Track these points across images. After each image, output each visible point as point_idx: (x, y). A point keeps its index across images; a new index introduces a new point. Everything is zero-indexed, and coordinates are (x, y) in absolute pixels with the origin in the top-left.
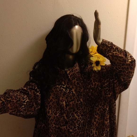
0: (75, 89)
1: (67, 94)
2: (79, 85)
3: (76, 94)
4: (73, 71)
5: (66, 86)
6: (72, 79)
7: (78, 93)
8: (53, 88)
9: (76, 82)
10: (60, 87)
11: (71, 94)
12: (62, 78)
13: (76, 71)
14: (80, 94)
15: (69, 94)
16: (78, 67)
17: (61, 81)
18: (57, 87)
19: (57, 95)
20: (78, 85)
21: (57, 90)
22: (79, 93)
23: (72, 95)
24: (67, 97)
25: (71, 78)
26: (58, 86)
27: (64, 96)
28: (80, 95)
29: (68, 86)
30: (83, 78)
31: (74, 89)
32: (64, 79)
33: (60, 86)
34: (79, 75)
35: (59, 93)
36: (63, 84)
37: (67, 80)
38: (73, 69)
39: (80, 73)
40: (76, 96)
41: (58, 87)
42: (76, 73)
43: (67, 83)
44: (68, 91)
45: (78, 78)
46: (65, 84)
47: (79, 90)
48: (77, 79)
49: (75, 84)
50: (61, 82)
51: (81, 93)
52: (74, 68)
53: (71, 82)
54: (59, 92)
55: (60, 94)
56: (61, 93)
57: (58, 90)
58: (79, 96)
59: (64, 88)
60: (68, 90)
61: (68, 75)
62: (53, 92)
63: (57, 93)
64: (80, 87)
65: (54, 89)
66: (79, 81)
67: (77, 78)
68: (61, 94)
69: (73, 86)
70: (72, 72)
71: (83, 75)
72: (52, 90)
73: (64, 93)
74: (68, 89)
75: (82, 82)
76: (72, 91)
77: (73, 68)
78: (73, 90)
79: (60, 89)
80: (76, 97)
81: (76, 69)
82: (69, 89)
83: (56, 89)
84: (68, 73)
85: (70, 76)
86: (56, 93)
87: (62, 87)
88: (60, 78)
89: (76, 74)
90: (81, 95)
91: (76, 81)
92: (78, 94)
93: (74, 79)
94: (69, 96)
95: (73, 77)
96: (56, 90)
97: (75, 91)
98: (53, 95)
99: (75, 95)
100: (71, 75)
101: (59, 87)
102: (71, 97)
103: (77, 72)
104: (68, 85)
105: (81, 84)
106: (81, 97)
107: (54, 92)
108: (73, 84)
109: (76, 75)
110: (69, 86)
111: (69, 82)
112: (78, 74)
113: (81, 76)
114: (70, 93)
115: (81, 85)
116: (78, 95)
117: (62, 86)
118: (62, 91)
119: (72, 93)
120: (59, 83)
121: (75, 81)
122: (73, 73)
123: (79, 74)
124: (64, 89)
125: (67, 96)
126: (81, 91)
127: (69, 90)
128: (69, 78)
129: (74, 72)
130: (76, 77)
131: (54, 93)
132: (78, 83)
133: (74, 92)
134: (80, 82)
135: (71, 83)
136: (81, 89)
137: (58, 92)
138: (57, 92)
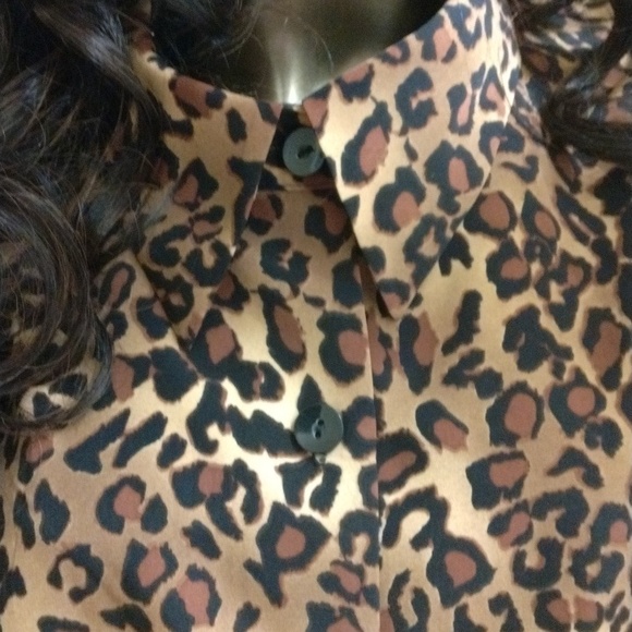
0: (479, 444)
1: (331, 550)
2: (558, 370)
3: (497, 555)
4: (428, 110)
5: (310, 395)
6: (411, 250)
7: (546, 528)
8: (62, 442)
9: (495, 315)
10: (197, 423)
11: (407, 558)
12: (227, 238)
13: (481, 118)
14: (582, 539)
15: (372, 557)
16: (498, 34)
17: (202, 298)
18: (133, 424)
19: (130, 583)
20: (527, 363)
21: (137, 485)
22: (568, 527)
23: (436, 571)
24: (335, 601)
25: (390, 247)
26: (144, 402)
27: (276, 598)
28: (581, 559)
29: (337, 397)
30: (599, 227)
31: (457, 446)
32: (253, 255)
33: (195, 395)
34: (527, 174)
35: (172, 535)
36: (255, 349)
37: (319, 283)
38: (434, 69)
39: (542, 153)
40: (502, 582)
41: (156, 424)
42: (471, 143)
43: (313, 339)
44: (348, 498)
45: (518, 236)
46: (292, 361)
47: (555, 471)
48: (507, 251)
49: (478, 356)
50: (213, 320)
51: (600, 534)
52: (451, 54)
53: (399, 311)
54: (180, 516)
55: (187, 556)
56: (221, 540)
57: (160, 483)
58: (566, 586)
59: (257, 434)
60: (349, 466)
61: (345, 191)
62: (53, 530)
63: (136, 552)
64: (579, 402)
65: (83, 458)
66: (543, 292)
67: (499, 234)
68: (212, 551)
69: (435, 391)
70: (417, 117)
71: (592, 174)
72: (44, 488)
73: (267, 539)
74: (340, 457)
75: (597, 317)
76: (415, 483)
77: (429, 53)
78: (447, 474)
79: (191, 456)
80: (500, 604)
81: (476, 79)
82: (358, 451)
83: (120, 461)
84: (333, 144)
85: (367, 195)
86: (111, 549)
87: (232, 420)
88: (185, 247)
89: (481, 161)
90: (593, 570)
91: (488, 291)
92: (549, 549)
93: (456, 251)
94: (371, 595)
95: (428, 222)
96: (111, 494)
97: (483, 495)
98: (55, 579)
99: (485, 573)
100: (385, 176)
101: (176, 425)
102: (406, 601)
103: (489, 130)
104: (343, 371)
105: (589, 340)
106: (604, 599)
107: (82, 528)
108: (442, 365)
109: (474, 175)
110: (364, 387)
111: (355, 325)
112: (518, 160)
113: (566, 203)
114: (391, 537)
115: (581, 359)
116: (533, 560)
117: (232, 396)
118: (235, 505)
119: (416, 521)
120: (169, 341)
121: (471, 302)
122: (427, 140)
123: (532, 160)
124: (266, 468)
125: (329, 582)
126: (594, 499)
127: (365, 479)
128: (358, 252)
129: (453, 127)
130: (475, 222)
131: (80, 555)
132: (525, 338)
133: (466, 521)
134: (564, 316)
135: (393, 331)
136: (596, 456)
137: (155, 517)
138: (133, 530)
